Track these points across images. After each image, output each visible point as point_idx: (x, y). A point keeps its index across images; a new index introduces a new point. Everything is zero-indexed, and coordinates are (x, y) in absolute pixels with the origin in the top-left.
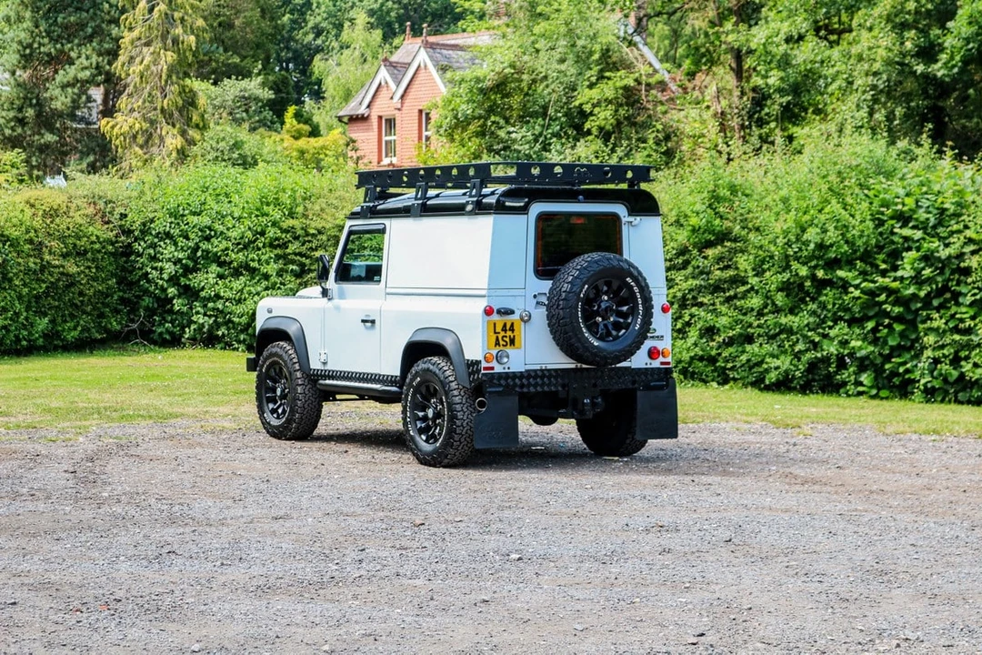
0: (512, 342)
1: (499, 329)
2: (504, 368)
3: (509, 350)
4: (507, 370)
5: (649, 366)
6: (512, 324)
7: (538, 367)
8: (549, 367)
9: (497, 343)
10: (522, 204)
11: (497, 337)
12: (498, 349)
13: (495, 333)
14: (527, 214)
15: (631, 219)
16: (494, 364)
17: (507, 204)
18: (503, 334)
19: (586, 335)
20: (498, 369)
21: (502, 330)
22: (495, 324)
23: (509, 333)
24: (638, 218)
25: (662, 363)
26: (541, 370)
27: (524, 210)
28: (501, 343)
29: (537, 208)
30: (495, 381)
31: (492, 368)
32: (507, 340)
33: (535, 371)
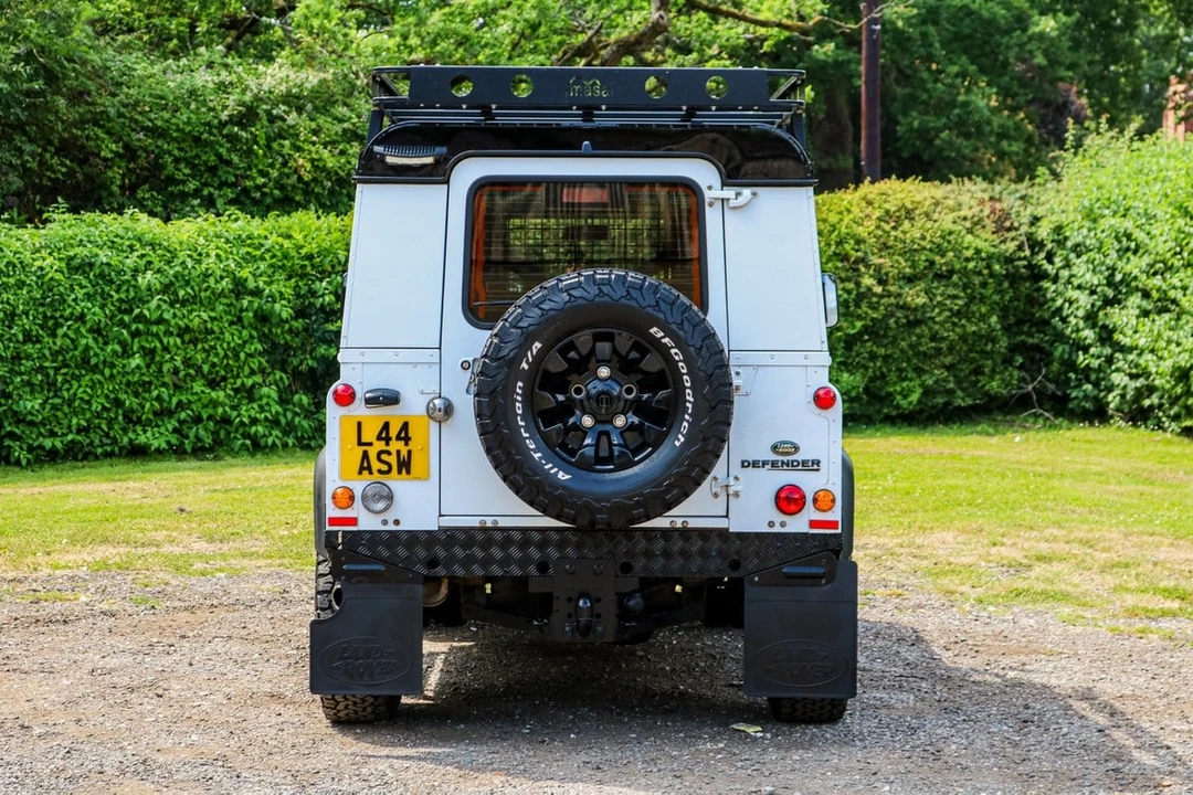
0: (405, 465)
1: (370, 434)
2: (385, 522)
3: (398, 484)
4: (390, 527)
5: (777, 529)
6: (405, 426)
7: (474, 522)
8: (503, 523)
9: (365, 467)
10: (430, 160)
11: (365, 455)
12: (366, 478)
13: (360, 443)
14: (447, 182)
15: (729, 193)
16: (358, 510)
17: (390, 160)
18: (381, 445)
19: (537, 456)
20: (368, 522)
21: (379, 438)
22: (359, 424)
23: (395, 445)
24: (747, 192)
25: (813, 524)
26: (484, 529)
27: (437, 174)
28: (376, 465)
29: (471, 170)
30: (361, 549)
31: (353, 521)
32: (393, 460)
33: (467, 530)
